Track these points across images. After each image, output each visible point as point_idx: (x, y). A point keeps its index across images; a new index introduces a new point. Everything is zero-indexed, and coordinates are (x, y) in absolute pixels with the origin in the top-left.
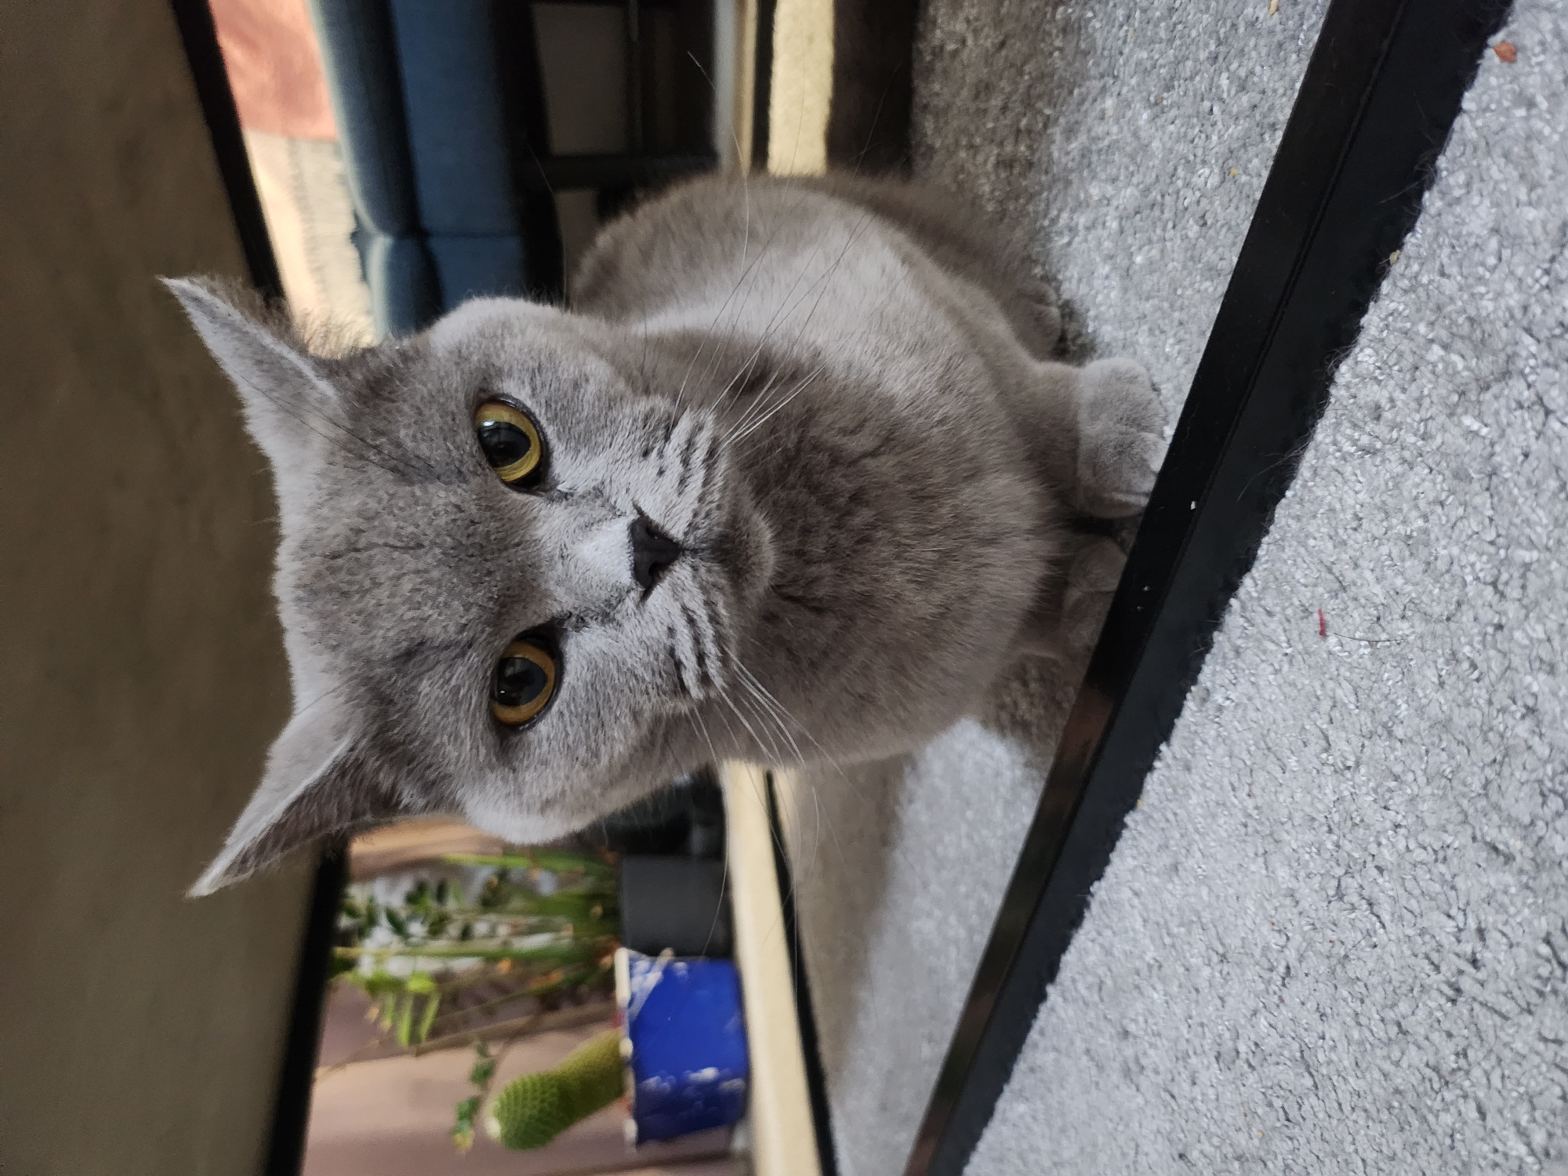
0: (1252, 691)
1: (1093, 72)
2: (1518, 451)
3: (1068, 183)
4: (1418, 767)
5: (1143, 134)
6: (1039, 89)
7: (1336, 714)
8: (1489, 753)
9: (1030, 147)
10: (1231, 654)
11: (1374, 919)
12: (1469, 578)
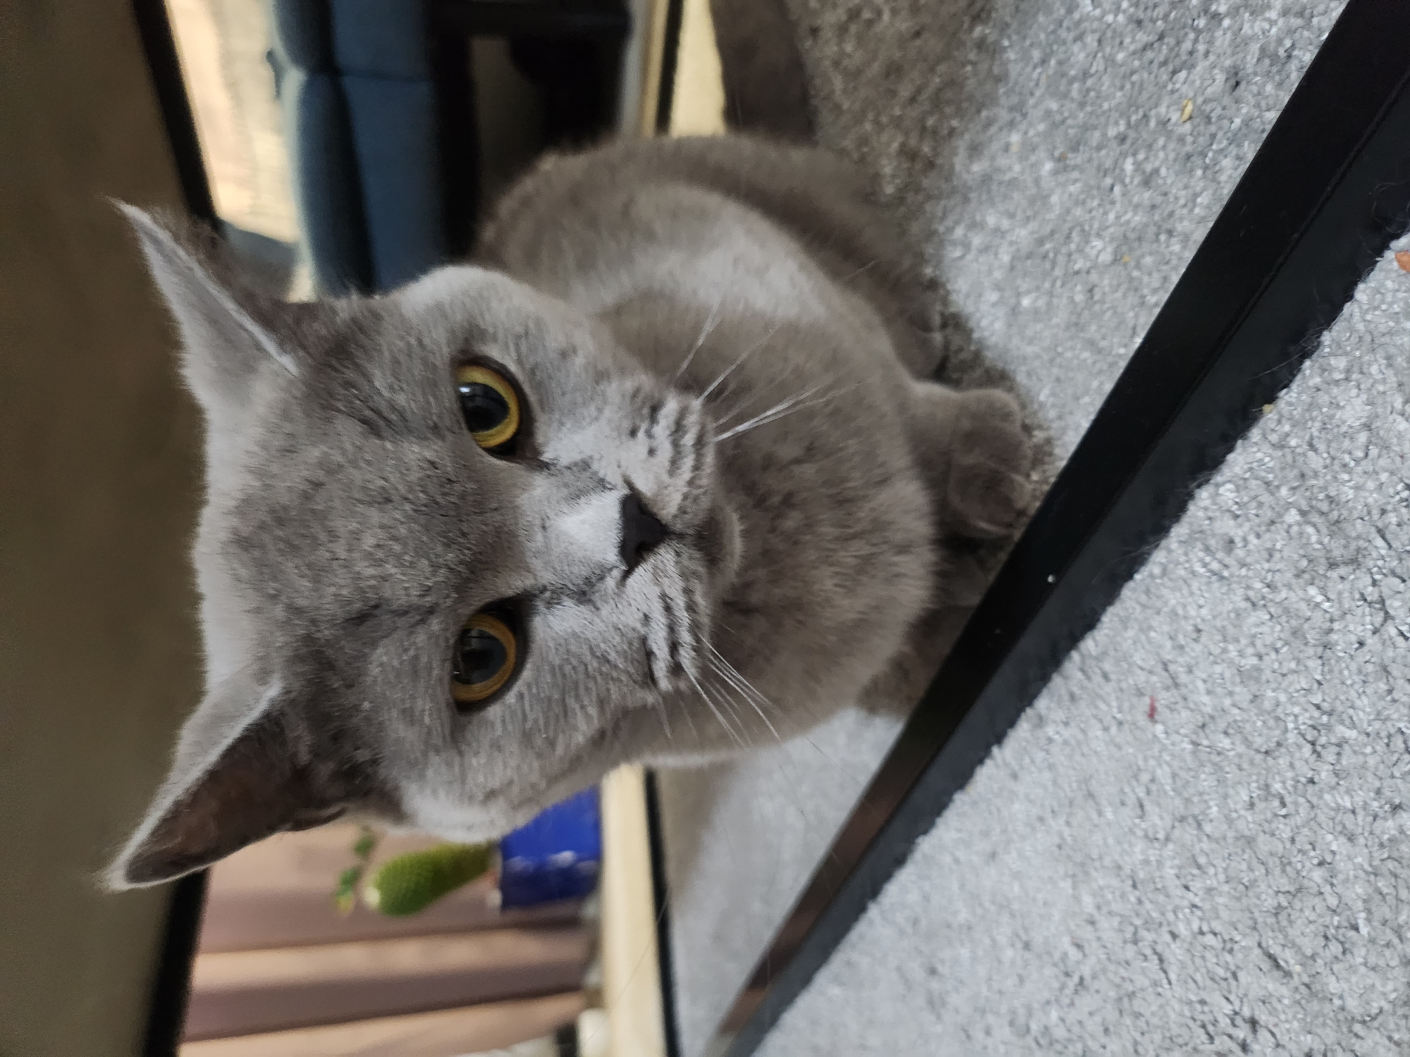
0: (1080, 736)
1: (1003, 101)
2: (1354, 638)
3: (966, 200)
4: (1222, 864)
5: (1044, 184)
6: (949, 94)
7: (1154, 788)
8: (1285, 885)
9: (934, 149)
10: (1066, 698)
11: (1163, 975)
12: (1291, 726)
